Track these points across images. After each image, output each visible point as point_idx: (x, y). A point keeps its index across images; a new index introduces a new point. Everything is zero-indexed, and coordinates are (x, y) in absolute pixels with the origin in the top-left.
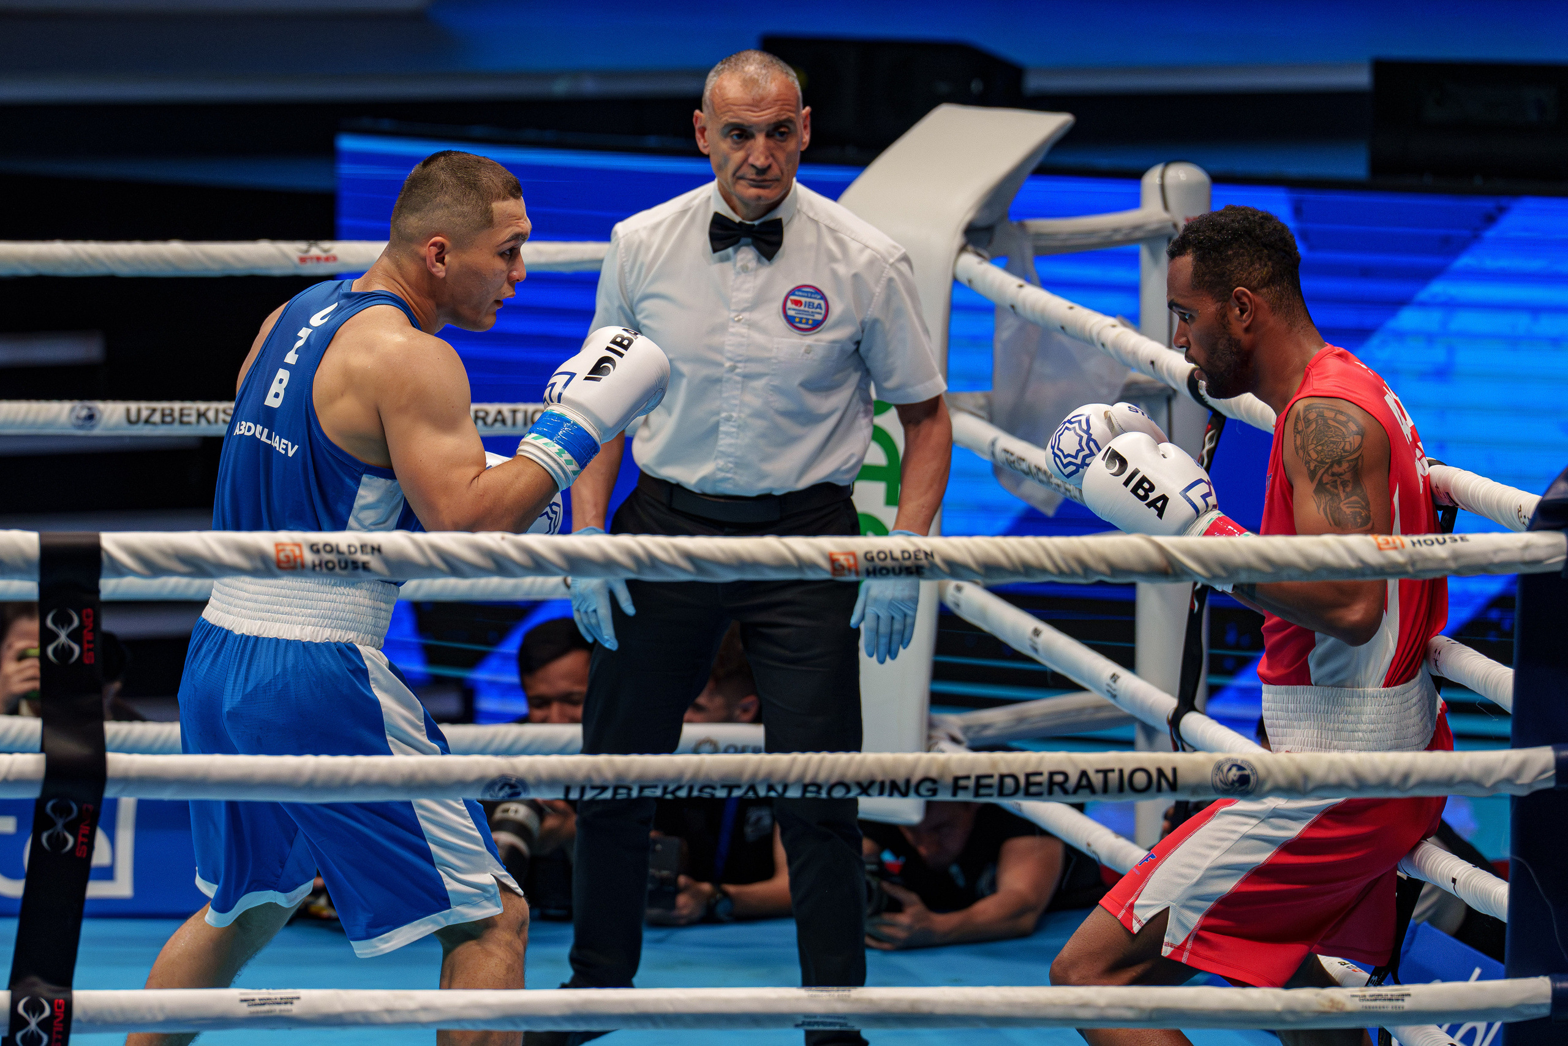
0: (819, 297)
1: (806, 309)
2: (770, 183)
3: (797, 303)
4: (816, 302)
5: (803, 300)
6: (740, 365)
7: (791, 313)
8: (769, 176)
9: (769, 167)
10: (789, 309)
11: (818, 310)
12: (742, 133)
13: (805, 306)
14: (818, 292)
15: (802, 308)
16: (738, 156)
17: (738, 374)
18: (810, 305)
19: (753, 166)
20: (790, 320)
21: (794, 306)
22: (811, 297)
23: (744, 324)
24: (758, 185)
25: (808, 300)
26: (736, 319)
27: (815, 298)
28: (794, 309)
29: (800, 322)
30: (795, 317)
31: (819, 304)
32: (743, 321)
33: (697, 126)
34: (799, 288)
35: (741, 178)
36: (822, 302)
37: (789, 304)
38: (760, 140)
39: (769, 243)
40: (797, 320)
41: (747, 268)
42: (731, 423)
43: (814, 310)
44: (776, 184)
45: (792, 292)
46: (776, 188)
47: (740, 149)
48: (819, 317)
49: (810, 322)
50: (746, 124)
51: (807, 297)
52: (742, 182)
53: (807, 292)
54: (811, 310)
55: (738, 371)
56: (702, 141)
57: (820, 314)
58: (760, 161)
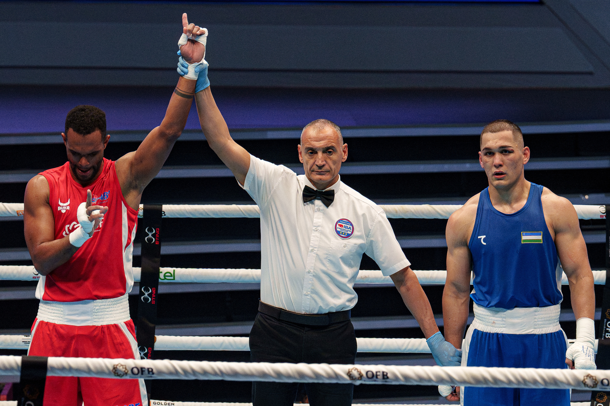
0: (350, 224)
1: (345, 229)
2: (325, 173)
3: (341, 226)
4: (349, 226)
5: (343, 225)
6: (315, 249)
7: (338, 230)
8: (323, 169)
9: (323, 166)
10: (338, 228)
11: (349, 230)
12: (313, 151)
13: (344, 228)
14: (349, 222)
15: (343, 228)
16: (312, 161)
17: (314, 253)
18: (346, 227)
19: (317, 165)
20: (338, 233)
21: (339, 227)
22: (346, 224)
23: (319, 232)
24: (320, 174)
25: (345, 225)
26: (315, 230)
27: (348, 225)
28: (340, 228)
29: (342, 234)
30: (340, 232)
31: (350, 227)
32: (318, 231)
33: (299, 152)
34: (342, 220)
35: (313, 171)
36: (351, 227)
37: (338, 226)
38: (320, 154)
39: (328, 199)
40: (341, 233)
41: (320, 209)
42: (310, 274)
43: (348, 229)
44: (328, 173)
45: (339, 221)
46: (328, 175)
47: (312, 158)
48: (350, 233)
49: (346, 234)
50: (314, 148)
51: (345, 224)
52: (313, 173)
53: (345, 222)
54: (347, 229)
55: (315, 251)
56: (301, 157)
57: (350, 231)
58: (320, 163)
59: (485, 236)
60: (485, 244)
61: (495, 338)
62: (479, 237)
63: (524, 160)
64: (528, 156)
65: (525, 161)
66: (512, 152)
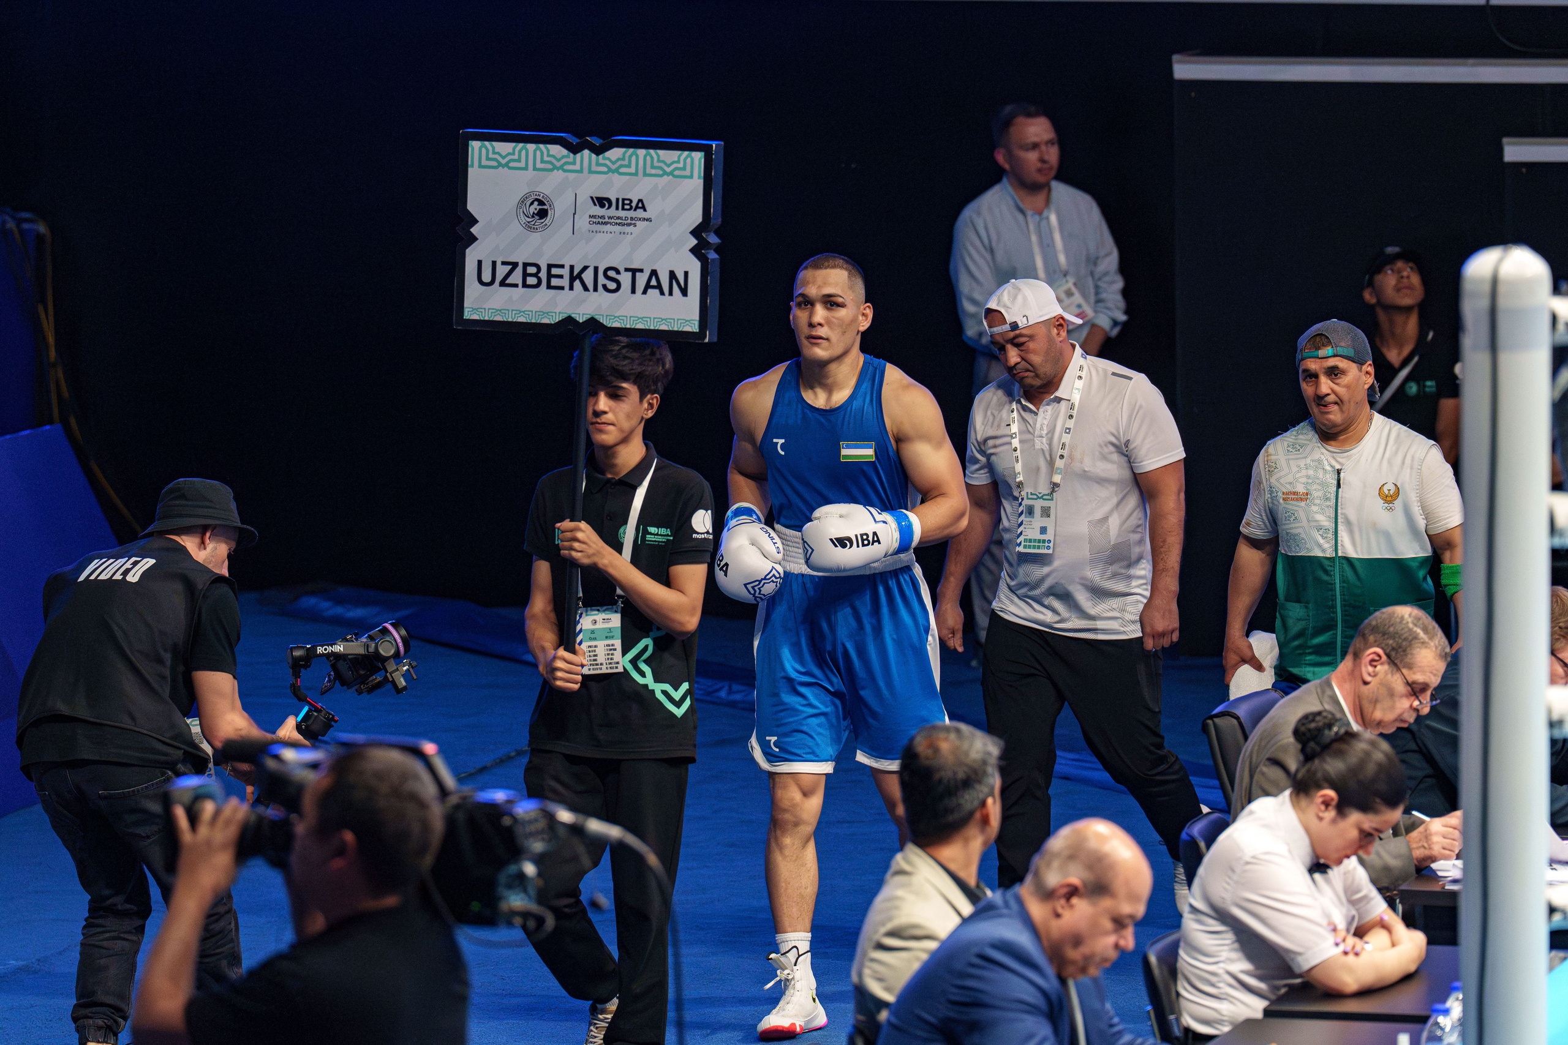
59: (783, 441)
60: (783, 453)
61: (800, 580)
62: (775, 440)
63: (861, 324)
64: (869, 319)
65: (863, 326)
66: (842, 305)
